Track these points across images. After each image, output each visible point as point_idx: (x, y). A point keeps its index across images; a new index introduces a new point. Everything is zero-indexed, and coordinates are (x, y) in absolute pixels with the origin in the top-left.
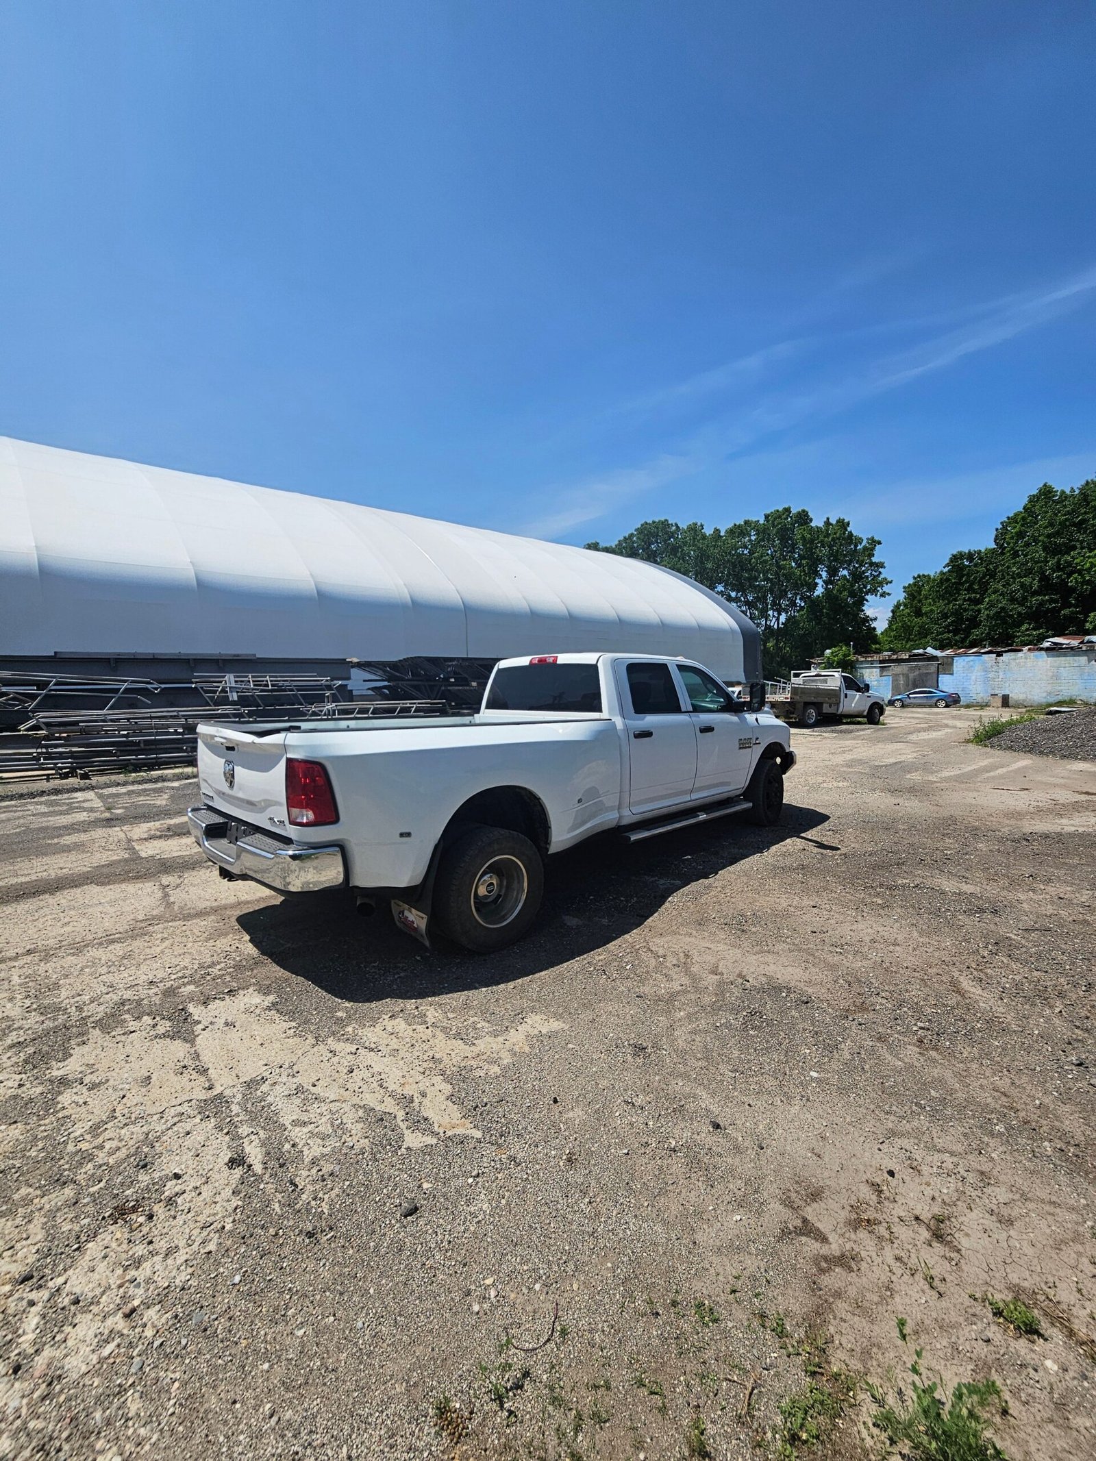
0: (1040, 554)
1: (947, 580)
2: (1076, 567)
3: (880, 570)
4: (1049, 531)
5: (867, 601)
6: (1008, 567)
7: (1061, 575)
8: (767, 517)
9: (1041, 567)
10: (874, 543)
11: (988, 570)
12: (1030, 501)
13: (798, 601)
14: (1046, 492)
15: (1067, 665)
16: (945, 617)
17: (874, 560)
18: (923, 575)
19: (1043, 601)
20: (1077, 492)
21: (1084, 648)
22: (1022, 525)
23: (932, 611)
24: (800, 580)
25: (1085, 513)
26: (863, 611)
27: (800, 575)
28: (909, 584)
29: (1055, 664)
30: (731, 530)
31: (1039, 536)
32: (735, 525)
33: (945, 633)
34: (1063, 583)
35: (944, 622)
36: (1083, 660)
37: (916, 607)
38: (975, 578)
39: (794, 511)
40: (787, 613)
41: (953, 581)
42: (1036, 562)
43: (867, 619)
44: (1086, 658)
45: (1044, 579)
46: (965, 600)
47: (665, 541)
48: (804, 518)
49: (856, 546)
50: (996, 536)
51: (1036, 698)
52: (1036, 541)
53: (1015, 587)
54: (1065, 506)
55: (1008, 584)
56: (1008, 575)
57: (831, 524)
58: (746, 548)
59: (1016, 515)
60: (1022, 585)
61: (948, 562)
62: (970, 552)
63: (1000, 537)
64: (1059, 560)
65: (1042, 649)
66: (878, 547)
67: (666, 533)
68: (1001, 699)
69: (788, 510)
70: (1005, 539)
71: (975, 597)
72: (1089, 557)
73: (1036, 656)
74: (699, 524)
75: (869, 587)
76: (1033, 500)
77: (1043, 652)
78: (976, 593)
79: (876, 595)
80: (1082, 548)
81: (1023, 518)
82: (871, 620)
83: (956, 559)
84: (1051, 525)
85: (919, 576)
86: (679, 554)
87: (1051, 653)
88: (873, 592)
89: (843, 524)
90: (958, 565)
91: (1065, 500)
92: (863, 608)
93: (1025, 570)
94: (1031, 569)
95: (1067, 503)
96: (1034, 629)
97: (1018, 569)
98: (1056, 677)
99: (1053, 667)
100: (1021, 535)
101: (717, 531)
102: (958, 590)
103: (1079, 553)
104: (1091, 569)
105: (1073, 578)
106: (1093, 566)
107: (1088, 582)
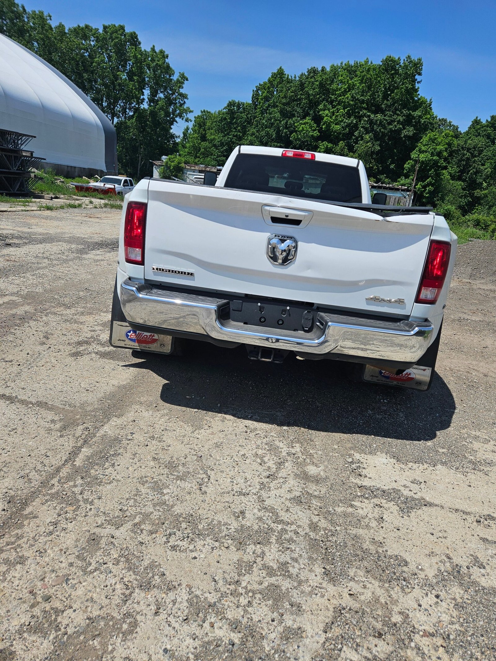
0: (278, 115)
1: (225, 119)
2: (295, 129)
3: (185, 100)
4: (284, 101)
5: (176, 122)
6: (260, 119)
7: (287, 132)
8: (105, 28)
9: (278, 124)
10: (184, 78)
11: (248, 118)
12: (272, 77)
13: (127, 110)
14: (280, 73)
16: (222, 144)
17: (181, 91)
18: (207, 111)
20: (297, 79)
22: (268, 92)
23: (214, 139)
24: (132, 93)
25: (301, 94)
26: (171, 129)
27: (132, 89)
28: (198, 116)
30: (75, 29)
31: (277, 102)
32: (79, 26)
33: (222, 156)
34: (287, 137)
35: (222, 148)
37: (201, 134)
38: (241, 122)
39: (128, 30)
40: (118, 118)
41: (229, 120)
42: (276, 120)
43: (173, 136)
46: (234, 136)
47: (11, 20)
48: (134, 40)
49: (170, 76)
50: (253, 95)
52: (275, 106)
53: (263, 133)
54: (291, 86)
55: (259, 130)
56: (260, 124)
57: (156, 52)
58: (87, 51)
59: (265, 83)
60: (268, 134)
61: (226, 105)
62: (239, 103)
63: (255, 97)
64: (287, 122)
66: (186, 82)
67: (13, 12)
69: (122, 28)
70: (258, 99)
71: (239, 135)
72: (301, 124)
74: (45, 14)
75: (178, 112)
76: (274, 76)
78: (240, 132)
79: (183, 119)
80: (298, 117)
81: (269, 88)
82: (176, 137)
83: (231, 104)
84: (285, 97)
85: (204, 111)
86: (27, 38)
88: (180, 115)
89: (164, 56)
90: (232, 110)
91: (292, 82)
92: (172, 126)
93: (270, 123)
94: (272, 124)
95: (292, 84)
97: (266, 121)
100: (266, 99)
101: (61, 26)
102: (230, 128)
103: (296, 120)
104: (302, 131)
105: (292, 135)
106: (303, 129)
107: (299, 139)
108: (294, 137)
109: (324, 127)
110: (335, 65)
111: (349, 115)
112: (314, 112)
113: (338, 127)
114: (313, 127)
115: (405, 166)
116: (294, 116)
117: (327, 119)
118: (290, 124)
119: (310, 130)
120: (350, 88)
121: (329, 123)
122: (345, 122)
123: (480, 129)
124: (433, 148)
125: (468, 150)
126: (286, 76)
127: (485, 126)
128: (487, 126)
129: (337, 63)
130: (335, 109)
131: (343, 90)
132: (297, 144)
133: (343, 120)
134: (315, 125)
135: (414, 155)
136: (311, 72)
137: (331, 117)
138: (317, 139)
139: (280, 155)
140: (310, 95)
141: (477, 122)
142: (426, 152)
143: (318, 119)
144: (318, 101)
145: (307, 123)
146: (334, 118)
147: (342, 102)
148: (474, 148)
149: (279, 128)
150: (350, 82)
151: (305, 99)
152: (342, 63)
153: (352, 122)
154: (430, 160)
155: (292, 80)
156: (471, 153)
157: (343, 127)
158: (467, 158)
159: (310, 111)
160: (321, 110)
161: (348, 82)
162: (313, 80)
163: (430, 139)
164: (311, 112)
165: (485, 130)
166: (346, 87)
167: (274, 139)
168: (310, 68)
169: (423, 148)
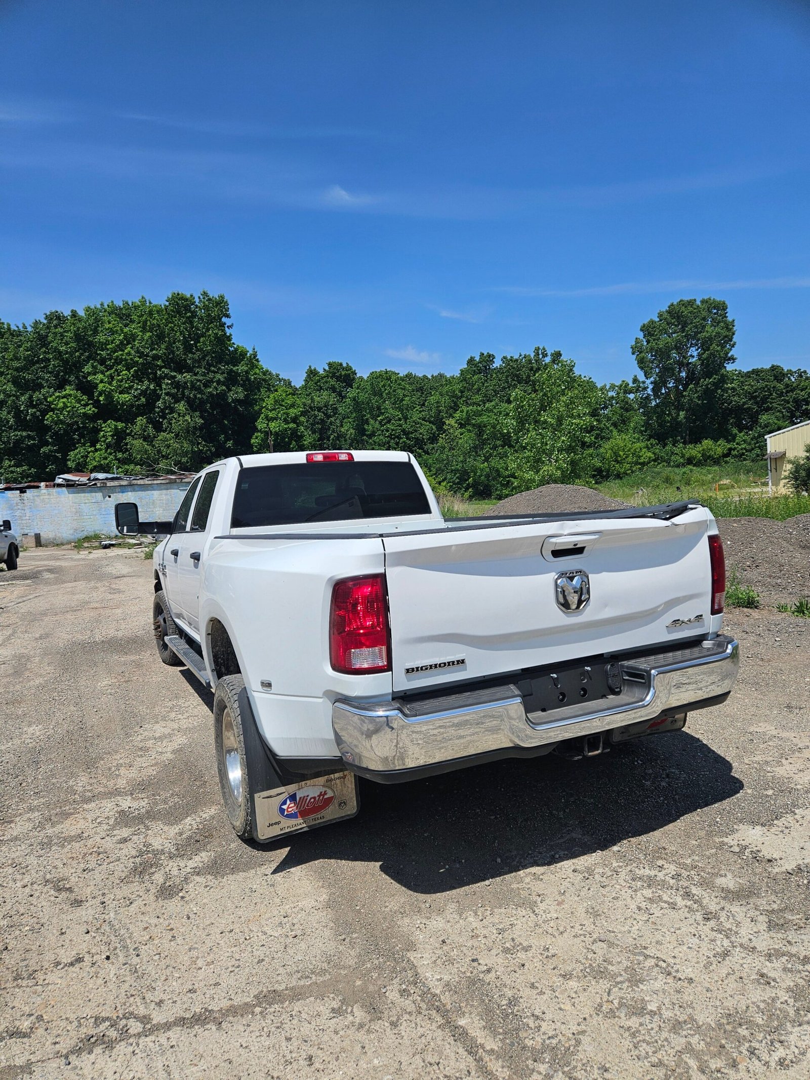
2: (50, 406)
4: (16, 364)
7: (35, 412)
9: (13, 401)
15: (86, 501)
19: (22, 436)
20: (30, 329)
21: (99, 485)
25: (45, 352)
29: (77, 500)
36: (99, 495)
44: (101, 494)
45: (18, 414)
51: (64, 535)
64: (31, 397)
65: (59, 485)
68: (34, 539)
72: (59, 397)
73: (58, 493)
77: (64, 489)
80: (49, 387)
84: (16, 358)
87: (71, 489)
91: (20, 335)
96: (16, 466)
98: (79, 513)
99: (75, 503)
103: (48, 392)
104: (63, 408)
105: (48, 416)
106: (65, 406)
107: (62, 422)
108: (53, 419)
109: (101, 398)
110: (93, 307)
111: (138, 377)
112: (77, 378)
113: (125, 397)
114: (83, 400)
115: (253, 441)
116: (41, 386)
117: (104, 387)
118: (38, 400)
119: (78, 405)
120: (130, 339)
121: (109, 393)
122: (136, 389)
123: (319, 381)
124: (284, 413)
125: (319, 409)
126: (6, 326)
127: (325, 377)
128: (328, 376)
129: (95, 304)
130: (112, 371)
131: (118, 342)
132: (60, 429)
133: (133, 386)
134: (85, 397)
135: (261, 424)
136: (51, 319)
137: (110, 383)
138: (93, 418)
139: (305, 461)
140: (62, 352)
141: (312, 373)
142: (275, 419)
143: (87, 388)
144: (79, 362)
145: (70, 395)
146: (114, 383)
147: (122, 360)
148: (326, 406)
149: (17, 408)
150: (126, 330)
151: (55, 358)
152: (102, 305)
153: (148, 388)
154: (286, 430)
155: (20, 332)
156: (323, 413)
157: (135, 397)
158: (320, 419)
159: (69, 377)
160: (89, 374)
161: (122, 330)
162: (60, 330)
163: (276, 401)
164: (72, 378)
165: (326, 382)
166: (121, 338)
167: (12, 426)
168: (48, 313)
169: (271, 415)
